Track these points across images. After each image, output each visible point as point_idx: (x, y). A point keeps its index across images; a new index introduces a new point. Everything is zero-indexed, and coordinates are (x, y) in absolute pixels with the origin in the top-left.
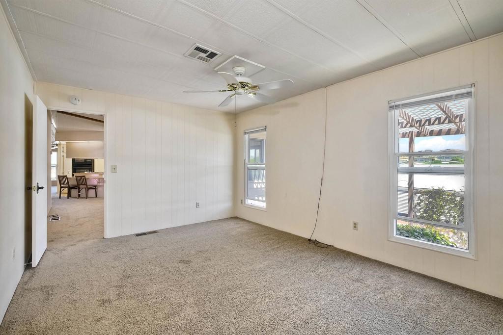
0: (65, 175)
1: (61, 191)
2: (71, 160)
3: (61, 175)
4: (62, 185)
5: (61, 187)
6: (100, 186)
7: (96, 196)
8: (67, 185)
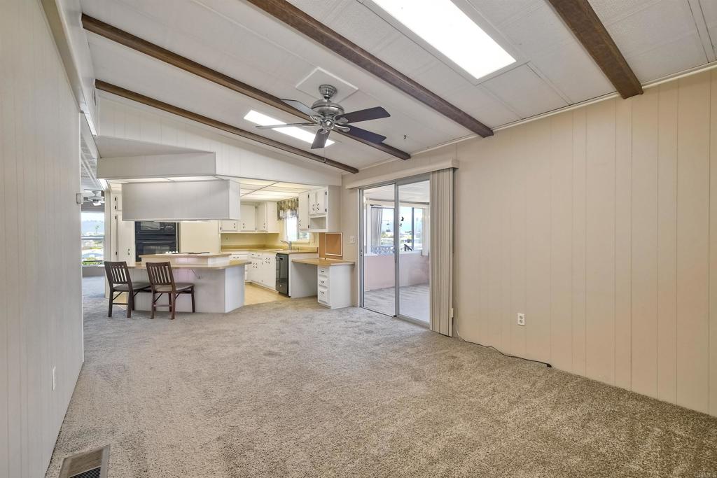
0: (120, 261)
1: (111, 299)
2: (133, 224)
3: (113, 260)
4: (115, 285)
5: (113, 290)
6: (202, 285)
7: (194, 311)
8: (127, 285)
